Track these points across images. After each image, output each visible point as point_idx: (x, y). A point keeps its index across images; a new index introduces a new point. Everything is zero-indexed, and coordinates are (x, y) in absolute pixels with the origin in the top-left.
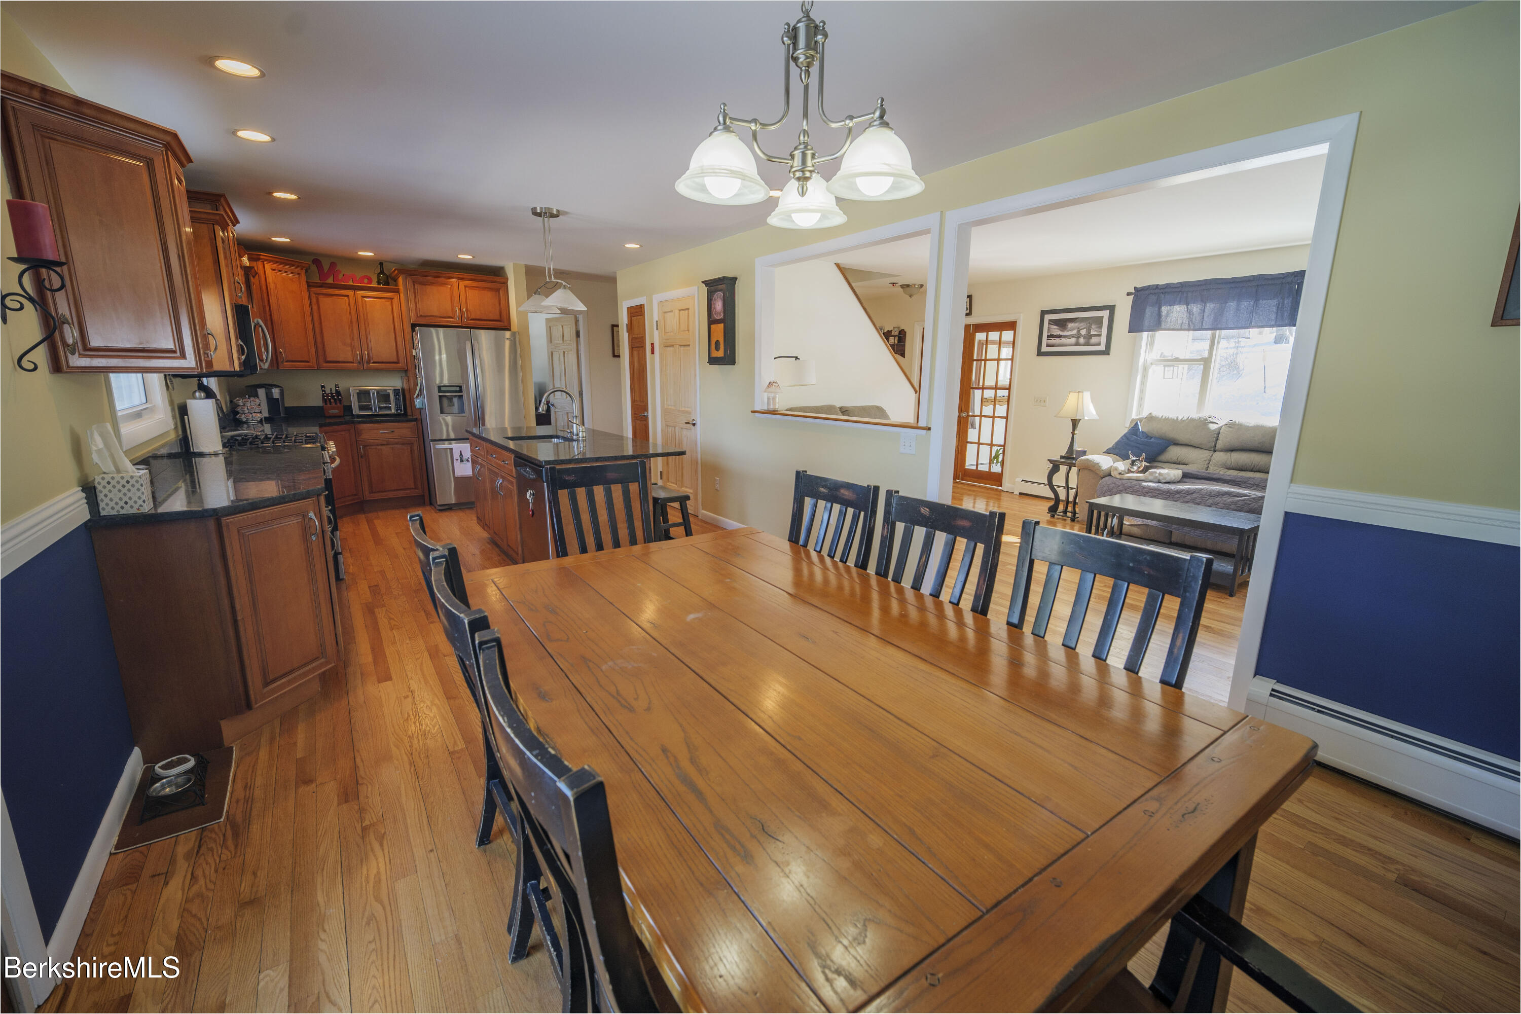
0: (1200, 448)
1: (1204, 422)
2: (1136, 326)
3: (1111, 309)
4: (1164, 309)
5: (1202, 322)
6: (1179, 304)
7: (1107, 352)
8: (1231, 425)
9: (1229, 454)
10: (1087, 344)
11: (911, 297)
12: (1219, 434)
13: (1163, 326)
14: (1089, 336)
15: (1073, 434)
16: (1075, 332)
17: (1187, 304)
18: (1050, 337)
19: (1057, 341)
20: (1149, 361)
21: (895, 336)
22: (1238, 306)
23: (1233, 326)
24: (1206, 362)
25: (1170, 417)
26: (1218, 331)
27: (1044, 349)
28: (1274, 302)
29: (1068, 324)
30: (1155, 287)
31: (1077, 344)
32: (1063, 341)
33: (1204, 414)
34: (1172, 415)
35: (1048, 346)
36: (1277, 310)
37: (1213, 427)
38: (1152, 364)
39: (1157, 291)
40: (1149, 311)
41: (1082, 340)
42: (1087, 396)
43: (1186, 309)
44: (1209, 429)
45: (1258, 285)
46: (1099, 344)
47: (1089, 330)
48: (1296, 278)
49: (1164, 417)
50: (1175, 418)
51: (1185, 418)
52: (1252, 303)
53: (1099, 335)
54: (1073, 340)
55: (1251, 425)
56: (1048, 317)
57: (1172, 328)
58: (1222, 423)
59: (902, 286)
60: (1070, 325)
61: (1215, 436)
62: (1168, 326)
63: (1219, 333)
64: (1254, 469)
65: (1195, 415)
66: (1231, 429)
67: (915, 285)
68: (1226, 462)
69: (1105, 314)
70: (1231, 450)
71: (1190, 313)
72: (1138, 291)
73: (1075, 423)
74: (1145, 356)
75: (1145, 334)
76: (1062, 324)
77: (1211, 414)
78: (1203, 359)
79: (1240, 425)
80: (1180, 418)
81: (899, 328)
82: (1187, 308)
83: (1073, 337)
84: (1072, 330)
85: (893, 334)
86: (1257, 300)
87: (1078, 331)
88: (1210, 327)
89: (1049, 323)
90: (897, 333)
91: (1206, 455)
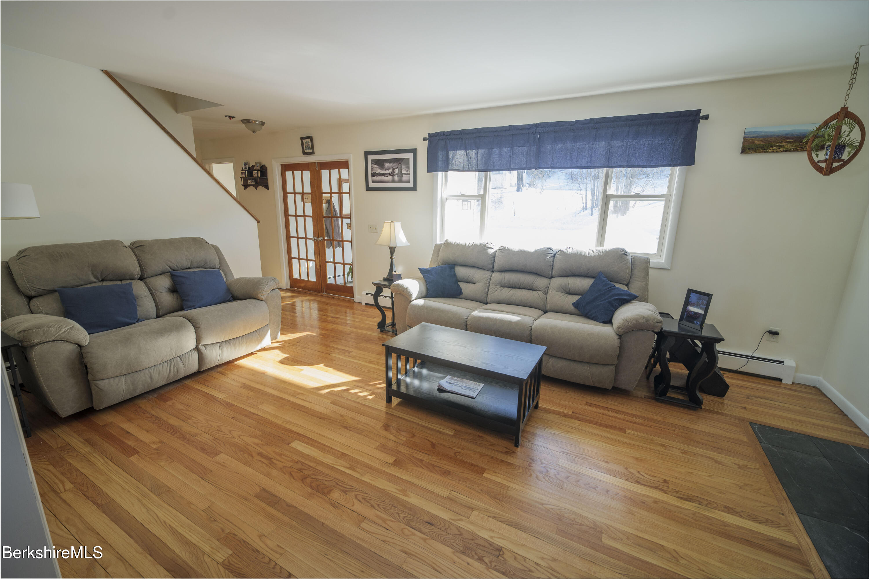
0: (483, 269)
1: (484, 248)
2: (432, 168)
3: (414, 151)
4: (451, 153)
5: (477, 164)
6: (461, 150)
7: (414, 188)
8: (503, 250)
9: (503, 274)
10: (400, 181)
11: (254, 132)
12: (495, 257)
13: (451, 167)
14: (401, 175)
15: (392, 259)
16: (390, 171)
17: (466, 149)
18: (374, 174)
19: (378, 178)
20: (445, 196)
21: (257, 171)
22: (500, 151)
23: (498, 168)
24: (482, 198)
25: (460, 244)
26: (488, 172)
27: (371, 185)
28: (525, 149)
29: (385, 164)
30: (442, 134)
31: (393, 181)
32: (384, 178)
33: (483, 241)
34: (462, 242)
35: (373, 182)
36: (527, 155)
37: (491, 251)
38: (447, 199)
39: (444, 137)
40: (441, 155)
41: (396, 178)
42: (398, 225)
43: (465, 154)
44: (487, 253)
45: (513, 135)
46: (408, 182)
47: (400, 171)
48: (538, 129)
49: (456, 244)
50: (464, 245)
51: (471, 244)
52: (509, 149)
53: (408, 174)
54: (390, 178)
55: (516, 250)
56: (370, 158)
57: (457, 169)
58: (496, 248)
59: (243, 121)
60: (387, 165)
61: (493, 259)
62: (454, 167)
63: (490, 173)
64: (521, 287)
65: (478, 242)
66: (503, 254)
67: (255, 121)
68: (501, 281)
69: (410, 156)
70: (504, 271)
71: (468, 155)
72: (431, 137)
73: (392, 250)
74: (441, 192)
75: (440, 174)
76: (380, 163)
77: (489, 241)
78: (480, 196)
79: (509, 250)
80: (467, 244)
81: (260, 163)
82: (466, 152)
83: (390, 175)
84: (388, 169)
85: (255, 168)
86: (512, 147)
87: (393, 170)
88: (483, 169)
89: (372, 163)
90: (259, 168)
91: (488, 275)
